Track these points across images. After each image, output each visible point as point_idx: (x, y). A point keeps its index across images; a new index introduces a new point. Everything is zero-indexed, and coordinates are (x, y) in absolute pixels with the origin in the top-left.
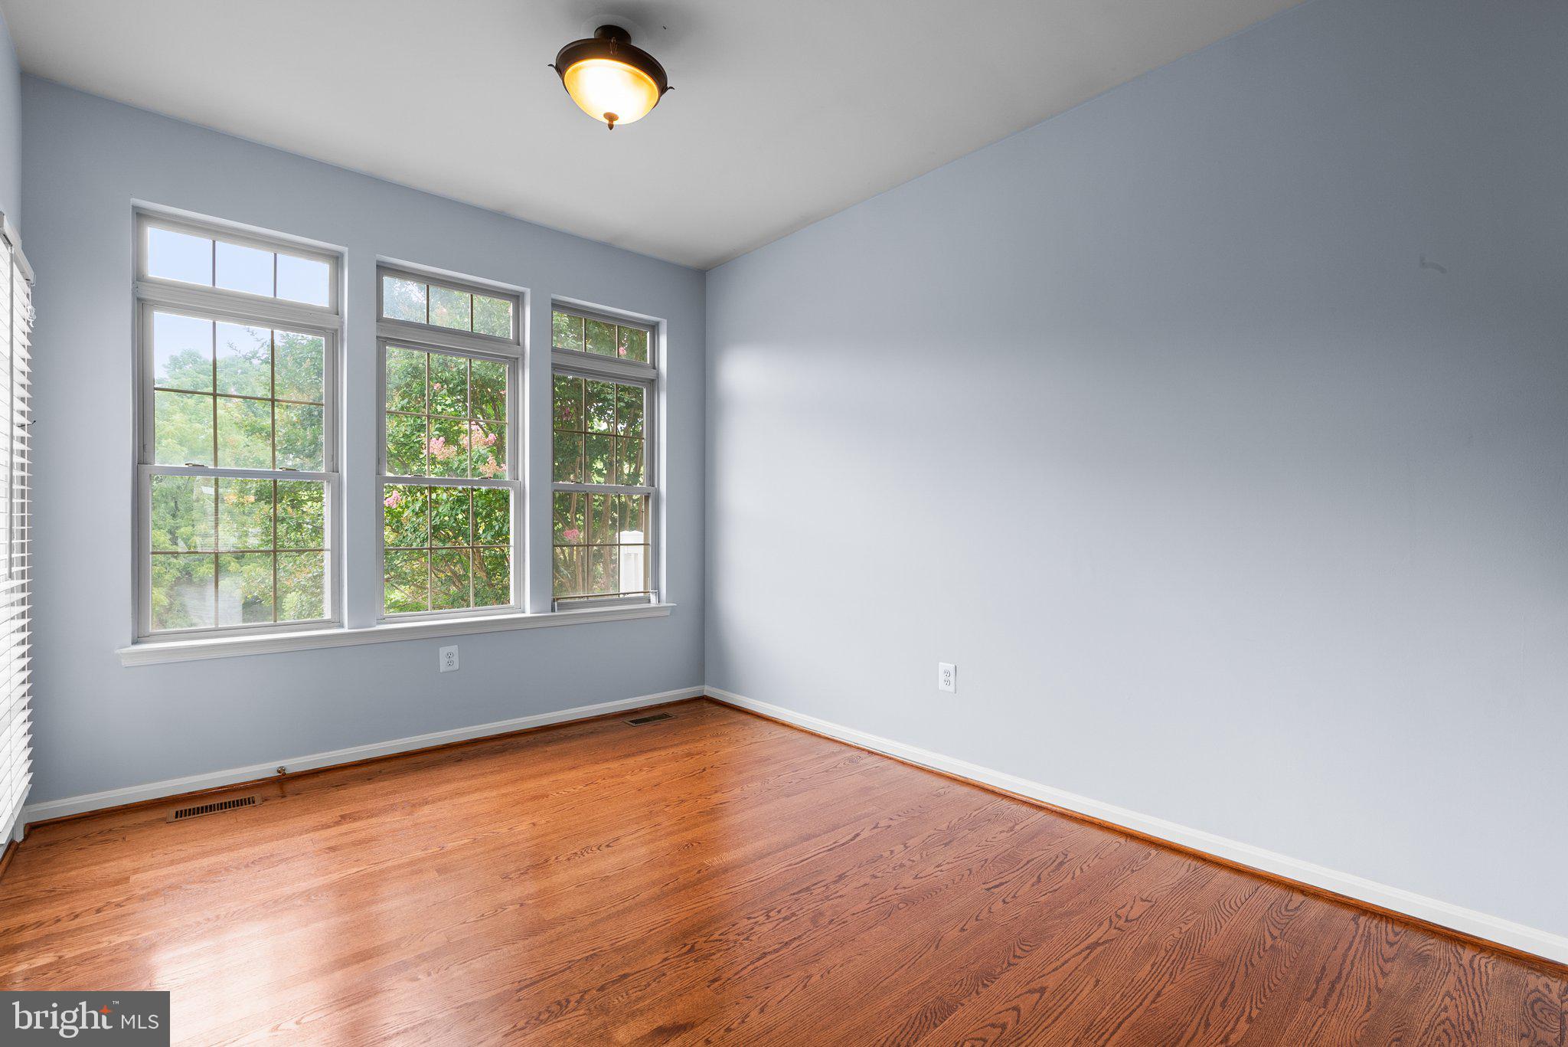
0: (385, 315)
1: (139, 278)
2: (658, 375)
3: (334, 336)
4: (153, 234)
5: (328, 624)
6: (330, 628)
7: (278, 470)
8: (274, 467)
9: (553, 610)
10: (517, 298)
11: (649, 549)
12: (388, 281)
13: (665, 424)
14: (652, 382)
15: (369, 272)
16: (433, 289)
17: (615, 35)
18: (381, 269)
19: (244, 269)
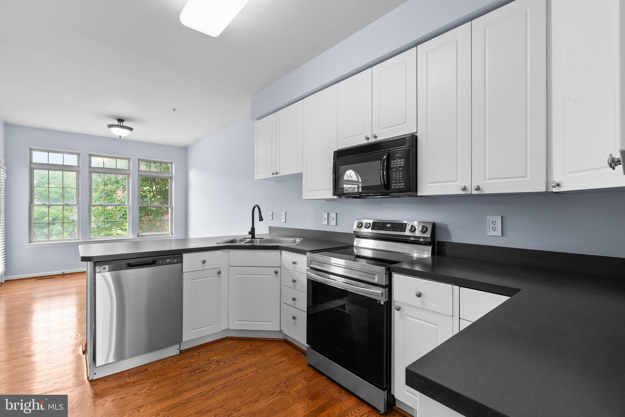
0: (92, 166)
1: (31, 162)
2: (173, 175)
3: (78, 172)
4: (35, 153)
5: (77, 239)
6: (77, 240)
7: (64, 204)
8: (63, 203)
9: (138, 237)
10: (129, 159)
11: (170, 221)
12: (93, 158)
13: (174, 188)
14: (171, 177)
15: (88, 156)
16: (106, 159)
17: (121, 120)
18: (91, 155)
19: (56, 159)
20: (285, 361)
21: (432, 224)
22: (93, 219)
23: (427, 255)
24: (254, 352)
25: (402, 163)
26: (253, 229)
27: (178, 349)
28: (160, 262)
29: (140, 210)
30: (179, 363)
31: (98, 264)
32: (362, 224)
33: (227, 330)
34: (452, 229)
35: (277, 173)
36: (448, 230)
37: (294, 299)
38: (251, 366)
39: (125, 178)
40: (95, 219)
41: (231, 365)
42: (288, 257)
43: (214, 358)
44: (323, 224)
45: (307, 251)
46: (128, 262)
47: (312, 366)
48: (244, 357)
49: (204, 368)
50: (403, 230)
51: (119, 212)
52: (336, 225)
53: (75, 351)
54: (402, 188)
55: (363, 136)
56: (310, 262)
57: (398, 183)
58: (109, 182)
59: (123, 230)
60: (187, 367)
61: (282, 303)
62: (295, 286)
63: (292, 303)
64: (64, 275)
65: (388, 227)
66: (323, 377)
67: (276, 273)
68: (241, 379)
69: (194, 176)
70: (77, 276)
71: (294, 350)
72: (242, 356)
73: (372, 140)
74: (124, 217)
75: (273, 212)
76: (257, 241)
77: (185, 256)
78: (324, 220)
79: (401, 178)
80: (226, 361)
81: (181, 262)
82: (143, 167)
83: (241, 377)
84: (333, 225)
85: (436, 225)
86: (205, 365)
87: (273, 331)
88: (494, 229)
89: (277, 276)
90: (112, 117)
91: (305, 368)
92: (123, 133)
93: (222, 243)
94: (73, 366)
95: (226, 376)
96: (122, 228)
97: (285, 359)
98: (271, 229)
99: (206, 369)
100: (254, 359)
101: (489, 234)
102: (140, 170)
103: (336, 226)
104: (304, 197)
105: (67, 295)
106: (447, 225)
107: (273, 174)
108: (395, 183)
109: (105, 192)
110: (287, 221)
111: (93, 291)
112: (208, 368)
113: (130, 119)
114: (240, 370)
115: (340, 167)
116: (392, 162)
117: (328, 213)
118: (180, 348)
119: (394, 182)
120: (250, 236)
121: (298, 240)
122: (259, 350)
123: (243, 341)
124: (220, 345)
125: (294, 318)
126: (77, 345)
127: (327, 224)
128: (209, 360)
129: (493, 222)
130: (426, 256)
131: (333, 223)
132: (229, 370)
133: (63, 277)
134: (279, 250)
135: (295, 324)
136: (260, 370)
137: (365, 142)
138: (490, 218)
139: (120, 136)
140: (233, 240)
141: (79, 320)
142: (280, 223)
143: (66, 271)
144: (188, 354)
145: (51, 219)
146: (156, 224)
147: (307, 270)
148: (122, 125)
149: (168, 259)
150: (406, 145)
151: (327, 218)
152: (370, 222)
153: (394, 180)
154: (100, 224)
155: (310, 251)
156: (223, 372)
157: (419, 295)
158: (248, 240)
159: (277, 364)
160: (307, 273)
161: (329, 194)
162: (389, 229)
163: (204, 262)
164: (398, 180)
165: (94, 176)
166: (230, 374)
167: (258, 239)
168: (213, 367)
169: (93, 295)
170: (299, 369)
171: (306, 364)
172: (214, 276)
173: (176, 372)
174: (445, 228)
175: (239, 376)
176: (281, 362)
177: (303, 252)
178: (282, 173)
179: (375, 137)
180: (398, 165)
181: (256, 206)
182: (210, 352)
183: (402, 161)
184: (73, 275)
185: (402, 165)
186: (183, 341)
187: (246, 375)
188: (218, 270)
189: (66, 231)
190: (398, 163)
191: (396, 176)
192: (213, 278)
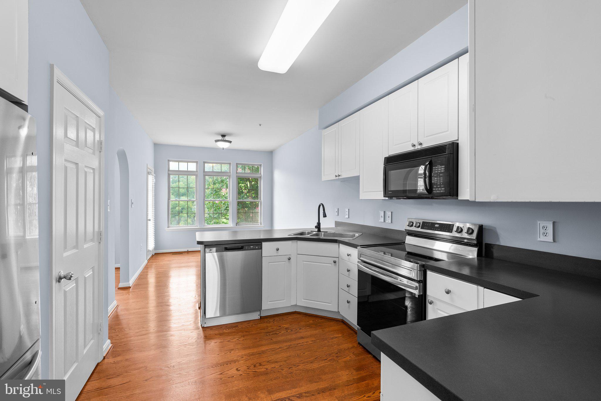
0: (205, 170)
1: (169, 170)
2: (261, 176)
3: (197, 176)
4: (171, 163)
5: (196, 226)
7: (188, 200)
9: (236, 225)
10: (230, 164)
11: (259, 213)
12: (206, 164)
13: (262, 186)
14: (260, 177)
15: (203, 163)
16: (214, 165)
17: (223, 136)
18: (204, 163)
19: (183, 166)
20: (339, 337)
21: (478, 225)
22: (206, 210)
23: (473, 256)
24: (316, 326)
25: (442, 169)
26: (319, 224)
27: (259, 315)
28: (246, 247)
29: (238, 204)
30: (259, 325)
31: (207, 247)
32: (413, 223)
33: (296, 305)
34: (500, 232)
35: (339, 176)
36: (497, 233)
37: (348, 286)
38: (311, 336)
39: (227, 178)
40: (208, 210)
41: (296, 333)
42: (344, 249)
43: (284, 326)
44: (380, 221)
45: (358, 246)
46: (225, 247)
47: (361, 345)
48: (308, 329)
49: (276, 332)
50: (450, 231)
51: (224, 205)
52: (392, 222)
53: (195, 306)
54: (442, 193)
55: (410, 144)
56: (360, 255)
57: (439, 188)
58: (217, 182)
59: (227, 219)
60: (264, 329)
61: (340, 289)
62: (349, 275)
63: (347, 289)
64: (188, 252)
65: (437, 228)
66: (370, 355)
67: (335, 262)
68: (302, 344)
69: (278, 176)
70: (196, 254)
71: (349, 330)
72: (305, 328)
73: (418, 147)
74: (227, 209)
75: (338, 209)
76: (322, 234)
77: (264, 244)
78: (381, 218)
79: (441, 184)
80: (293, 330)
81: (261, 249)
82: (240, 170)
83: (303, 343)
84: (389, 222)
85: (483, 227)
86: (277, 330)
87: (332, 311)
88: (545, 235)
89: (335, 265)
90: (218, 134)
91: (356, 346)
92: (225, 145)
93: (293, 235)
94: (193, 316)
95: (291, 340)
96: (226, 218)
97: (340, 335)
98: (337, 224)
99: (278, 333)
100: (315, 332)
101: (539, 239)
102: (238, 172)
103: (391, 224)
104: (361, 197)
105: (190, 267)
106: (495, 228)
107: (336, 176)
108: (436, 188)
109: (214, 189)
110: (350, 217)
111: (204, 265)
112: (279, 333)
113: (230, 135)
114: (302, 338)
115: (389, 172)
116: (434, 168)
117: (384, 212)
118: (260, 314)
119: (435, 186)
120: (317, 230)
121: (357, 235)
122: (319, 325)
123: (307, 317)
124: (290, 317)
125: (348, 302)
126: (196, 302)
127: (383, 221)
128: (280, 326)
129: (543, 227)
130: (471, 257)
131: (388, 220)
132: (294, 336)
133: (188, 253)
134: (337, 243)
135: (349, 307)
136: (318, 341)
137: (411, 149)
138: (541, 223)
139: (223, 148)
140: (303, 232)
141: (197, 285)
142: (344, 218)
143: (190, 250)
144: (266, 320)
145: (180, 208)
146: (250, 215)
147: (358, 262)
148: (224, 139)
149: (252, 245)
150: (446, 152)
151: (383, 216)
152: (420, 222)
153: (435, 185)
154: (211, 214)
155: (361, 246)
156: (289, 337)
157: (448, 292)
158: (315, 233)
159: (332, 338)
160: (358, 265)
161: (380, 195)
162: (437, 229)
163: (278, 250)
164: (438, 185)
165: (207, 177)
166: (295, 339)
167: (323, 233)
168: (283, 332)
169: (204, 268)
170: (351, 346)
171: (357, 342)
172: (285, 261)
173: (256, 331)
174: (493, 231)
175: (301, 342)
176: (336, 337)
177: (355, 246)
178: (344, 176)
179: (421, 144)
180: (439, 171)
181: (321, 204)
182: (282, 321)
183: (442, 168)
184: (194, 252)
185: (442, 171)
186: (262, 309)
187: (307, 342)
188: (288, 257)
189: (190, 218)
190: (439, 169)
191: (437, 181)
192: (284, 262)
